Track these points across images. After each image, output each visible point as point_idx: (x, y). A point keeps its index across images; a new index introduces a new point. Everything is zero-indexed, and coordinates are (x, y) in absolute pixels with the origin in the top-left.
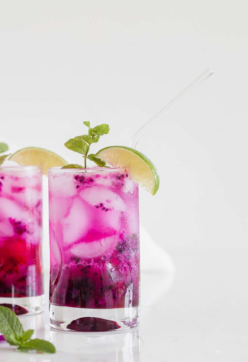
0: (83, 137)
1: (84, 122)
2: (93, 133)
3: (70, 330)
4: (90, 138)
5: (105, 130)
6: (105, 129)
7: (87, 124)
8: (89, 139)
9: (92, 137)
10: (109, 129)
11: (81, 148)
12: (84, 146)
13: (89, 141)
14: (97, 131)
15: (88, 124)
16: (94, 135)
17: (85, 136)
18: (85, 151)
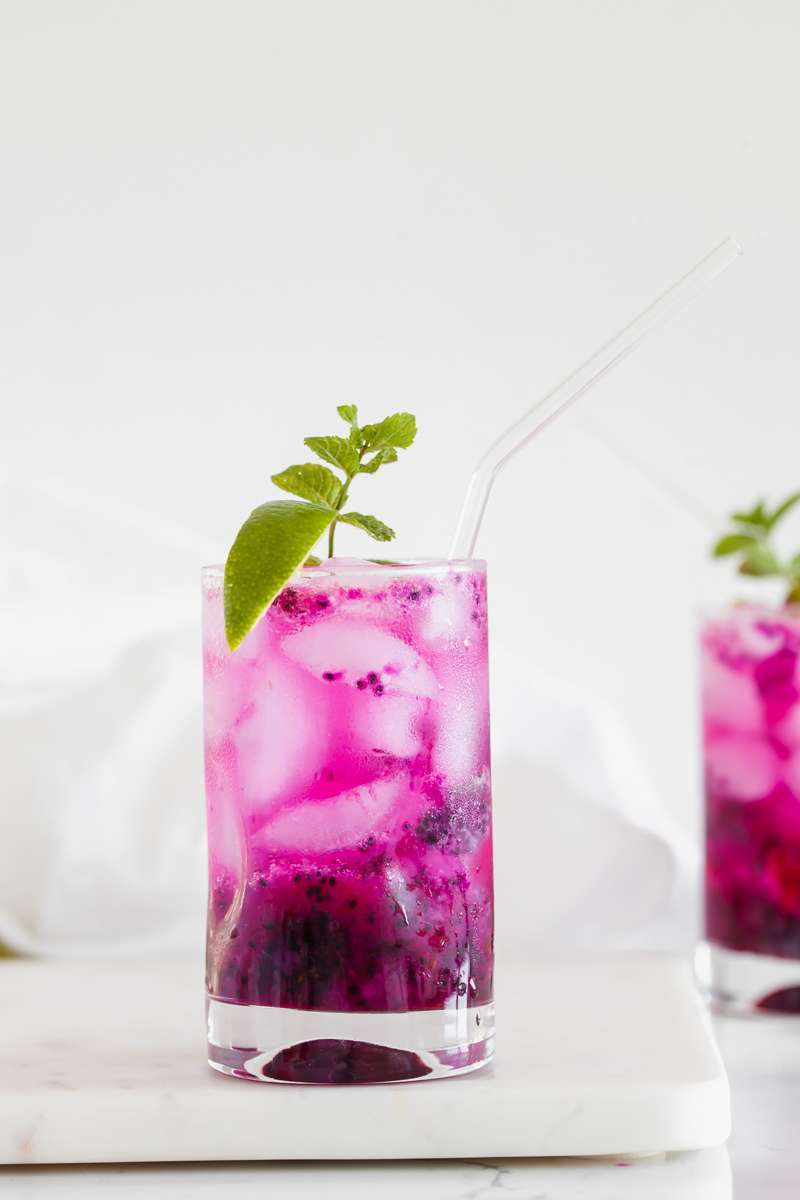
0: (331, 443)
1: (339, 408)
2: (364, 443)
3: (272, 1080)
4: (352, 453)
5: (403, 434)
6: (403, 429)
7: (348, 413)
8: (351, 457)
9: (359, 451)
10: (416, 430)
11: (322, 493)
12: (332, 488)
13: (348, 465)
14: (375, 433)
15: (352, 413)
16: (366, 447)
17: (338, 442)
18: (333, 500)
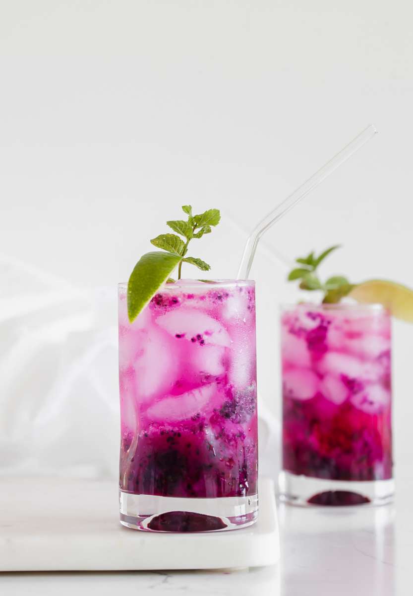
0: (179, 224)
1: (183, 207)
2: (195, 224)
3: (152, 530)
4: (189, 228)
5: (214, 219)
6: (214, 217)
7: (187, 209)
8: (189, 230)
9: (193, 227)
10: (220, 217)
11: (175, 248)
12: (180, 246)
13: (188, 234)
14: (200, 219)
15: (189, 209)
16: (196, 226)
17: (183, 223)
18: (180, 252)
